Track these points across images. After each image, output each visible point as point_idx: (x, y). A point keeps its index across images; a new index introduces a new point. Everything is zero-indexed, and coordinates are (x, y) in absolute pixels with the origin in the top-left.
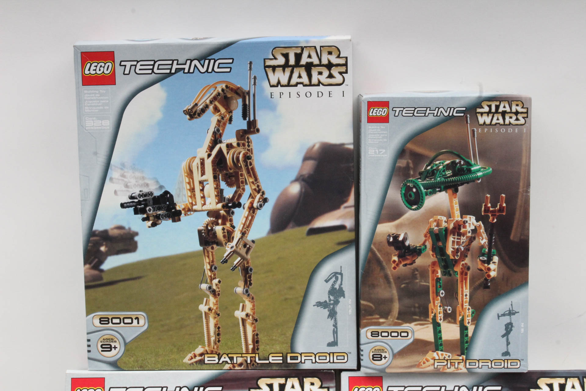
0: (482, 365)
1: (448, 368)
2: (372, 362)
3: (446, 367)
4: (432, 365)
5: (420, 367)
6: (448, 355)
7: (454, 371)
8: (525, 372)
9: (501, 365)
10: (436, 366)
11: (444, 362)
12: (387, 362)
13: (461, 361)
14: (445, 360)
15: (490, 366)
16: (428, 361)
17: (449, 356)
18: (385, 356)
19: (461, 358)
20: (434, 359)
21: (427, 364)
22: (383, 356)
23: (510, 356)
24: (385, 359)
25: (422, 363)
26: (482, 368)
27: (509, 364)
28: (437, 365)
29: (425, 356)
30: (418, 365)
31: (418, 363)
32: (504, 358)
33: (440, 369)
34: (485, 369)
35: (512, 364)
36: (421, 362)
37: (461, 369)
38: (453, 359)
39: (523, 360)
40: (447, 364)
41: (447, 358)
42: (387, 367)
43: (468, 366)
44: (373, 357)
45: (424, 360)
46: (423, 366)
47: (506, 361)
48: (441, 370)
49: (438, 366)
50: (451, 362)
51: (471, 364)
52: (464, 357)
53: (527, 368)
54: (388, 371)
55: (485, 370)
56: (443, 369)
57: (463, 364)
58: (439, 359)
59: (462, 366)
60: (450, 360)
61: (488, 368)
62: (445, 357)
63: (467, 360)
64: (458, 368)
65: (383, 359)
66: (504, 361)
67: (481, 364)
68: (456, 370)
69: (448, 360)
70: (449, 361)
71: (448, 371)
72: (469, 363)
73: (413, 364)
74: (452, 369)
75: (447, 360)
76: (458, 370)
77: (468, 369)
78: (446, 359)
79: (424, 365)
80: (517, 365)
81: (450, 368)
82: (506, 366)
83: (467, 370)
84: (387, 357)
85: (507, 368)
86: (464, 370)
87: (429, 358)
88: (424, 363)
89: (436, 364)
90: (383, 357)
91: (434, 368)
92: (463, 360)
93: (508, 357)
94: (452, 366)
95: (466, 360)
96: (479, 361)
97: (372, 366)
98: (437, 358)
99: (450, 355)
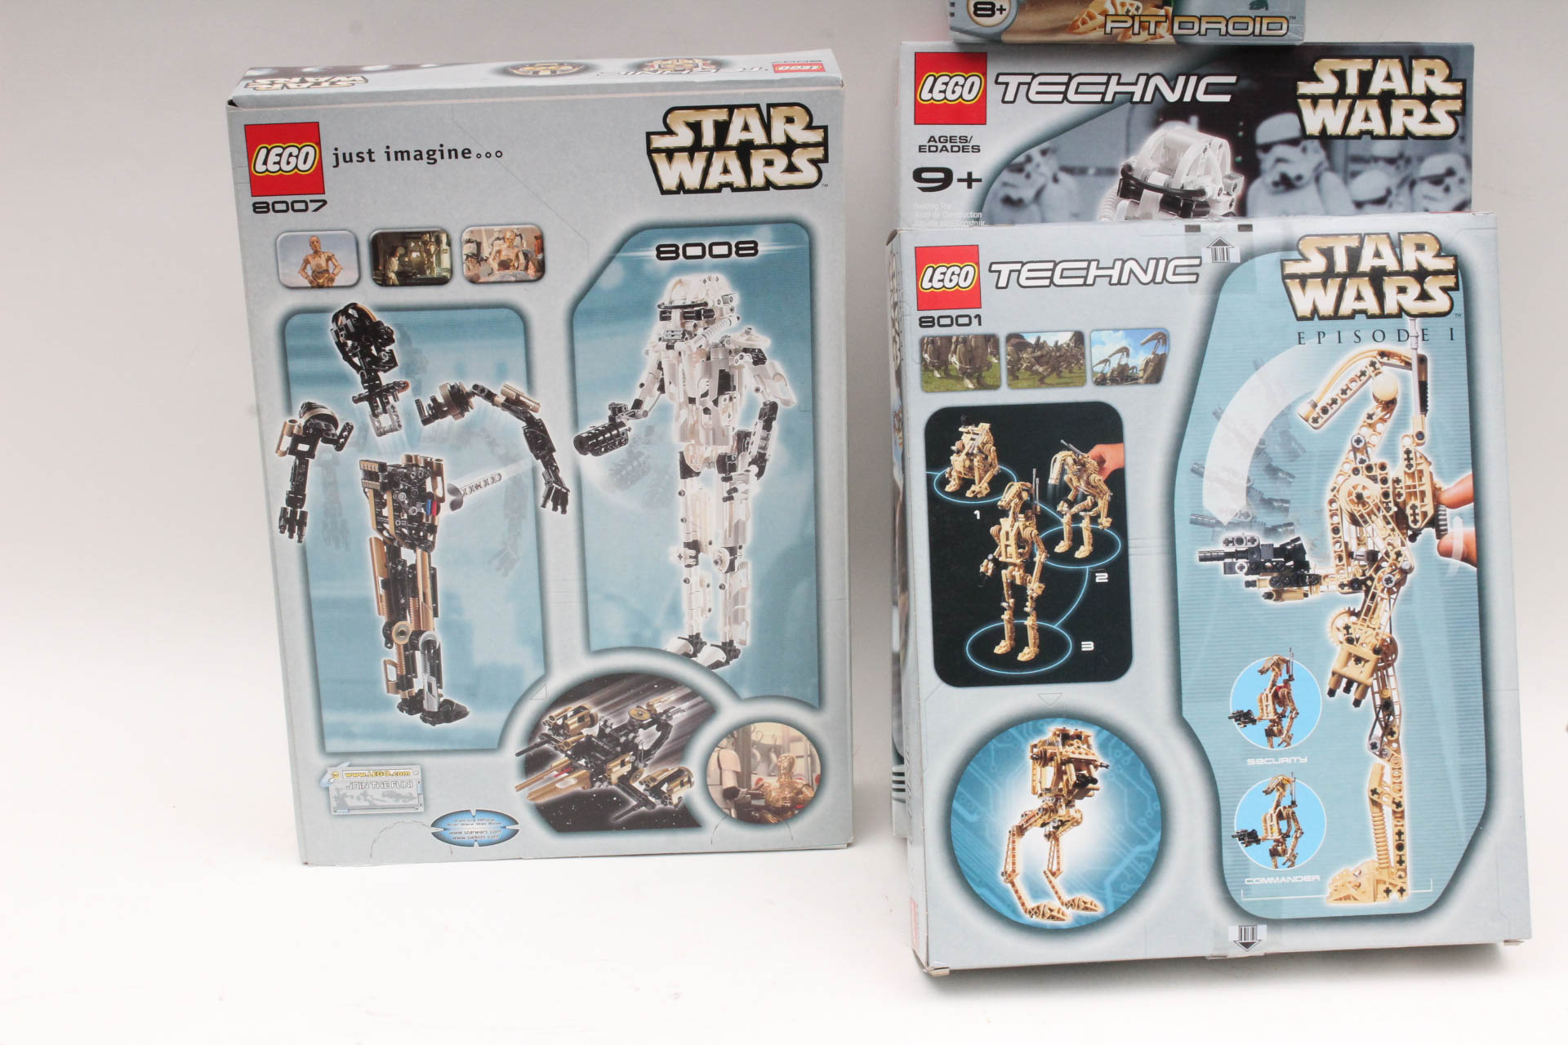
0: (1207, 29)
1: (1134, 34)
2: (974, 21)
3: (1131, 32)
4: (1100, 27)
5: (1077, 31)
6: (1135, 6)
7: (1147, 40)
8: (1298, 43)
9: (1247, 29)
10: (1108, 30)
11: (1126, 22)
12: (1003, 21)
13: (1163, 19)
14: (1128, 15)
15: (1223, 31)
16: (1091, 17)
17: (1137, 9)
18: (1001, 6)
19: (1162, 12)
20: (1105, 14)
21: (1091, 24)
22: (998, 6)
23: (1267, 9)
24: (1001, 13)
25: (1079, 23)
26: (1206, 35)
27: (1264, 27)
28: (1112, 28)
29: (1087, 7)
30: (1071, 28)
31: (1071, 23)
32: (1253, 13)
33: (1117, 35)
34: (1209, 36)
35: (1271, 26)
36: (1077, 21)
37: (1161, 37)
38: (1145, 14)
39: (1294, 18)
40: (1133, 25)
41: (1133, 11)
42: (1006, 30)
43: (1176, 30)
44: (976, 9)
45: (1084, 16)
46: (1082, 28)
47: (1258, 19)
48: (1119, 38)
49: (1114, 30)
50: (1140, 22)
51: (1183, 25)
52: (1170, 9)
53: (1303, 36)
54: (1006, 38)
55: (1212, 39)
56: (1125, 35)
57: (1166, 25)
58: (1116, 15)
59: (1163, 29)
60: (1140, 16)
61: (1220, 35)
62: (1128, 11)
63: (1176, 18)
64: (1155, 34)
65: (998, 13)
66: (1254, 20)
67: (1204, 26)
68: (1151, 39)
69: (1135, 15)
70: (1137, 19)
71: (1135, 39)
72: (1180, 23)
73: (1059, 25)
74: (1143, 37)
75: (1133, 17)
76: (1156, 38)
77: (1176, 36)
78: (1130, 14)
79: (1085, 26)
80: (1281, 29)
81: (1139, 34)
82: (1257, 31)
83: (1174, 38)
84: (1005, 10)
85: (1260, 35)
86: (1168, 39)
87: (1095, 13)
88: (1084, 23)
89: (1109, 25)
90: (998, 10)
91: (1105, 33)
92: (1166, 16)
93: (1262, 12)
94: (1144, 29)
95: (1173, 16)
96: (1200, 20)
97: (972, 27)
98: (1112, 11)
99: (1140, 5)
